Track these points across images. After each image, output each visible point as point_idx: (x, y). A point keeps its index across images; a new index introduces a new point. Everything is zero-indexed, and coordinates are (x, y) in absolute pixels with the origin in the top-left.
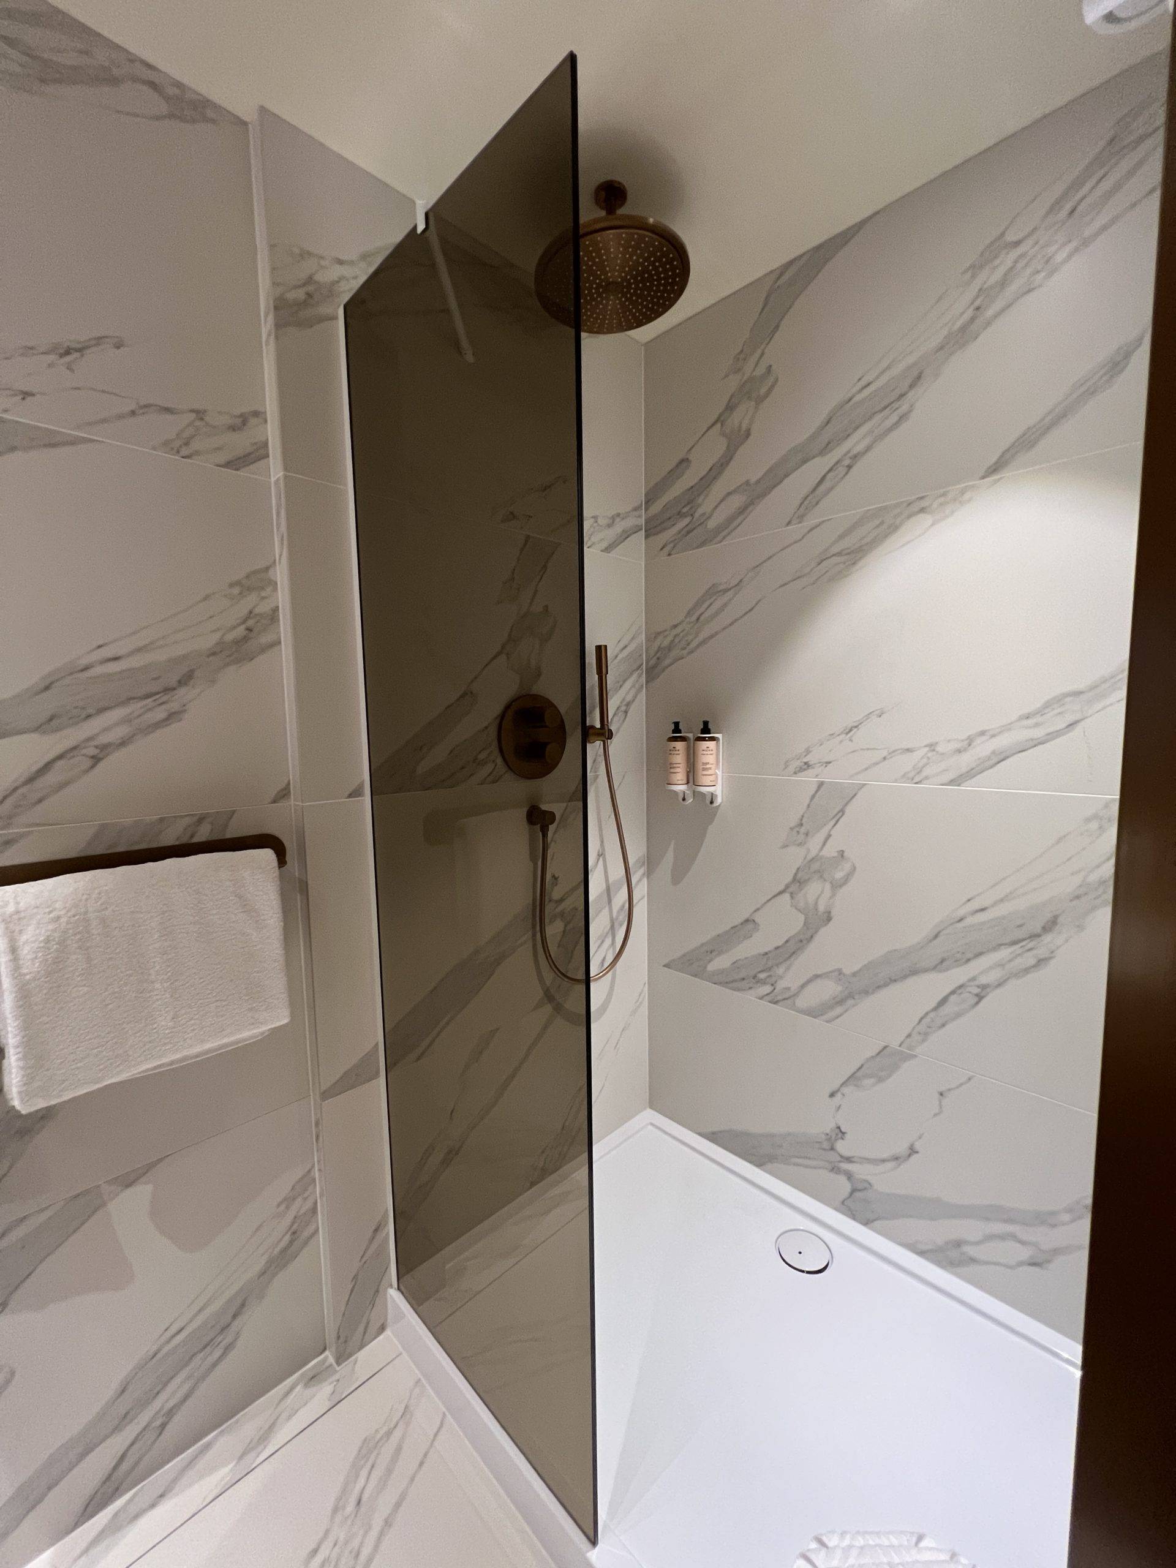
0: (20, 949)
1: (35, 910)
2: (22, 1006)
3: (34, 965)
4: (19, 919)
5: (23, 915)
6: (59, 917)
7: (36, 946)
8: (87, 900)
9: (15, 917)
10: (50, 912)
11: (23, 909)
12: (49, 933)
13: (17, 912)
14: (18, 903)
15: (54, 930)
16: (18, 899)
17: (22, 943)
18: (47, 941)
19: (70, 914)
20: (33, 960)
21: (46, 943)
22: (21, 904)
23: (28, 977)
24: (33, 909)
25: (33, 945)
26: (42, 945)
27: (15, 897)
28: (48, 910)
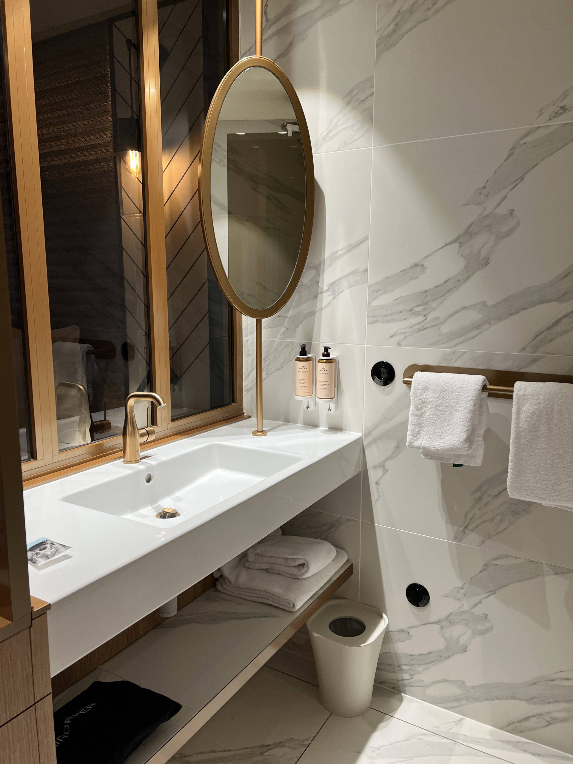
0: (521, 414)
1: (531, 397)
2: (517, 442)
3: (525, 424)
4: (524, 399)
5: (525, 397)
6: (540, 403)
7: (528, 415)
8: (555, 398)
9: (522, 397)
10: (537, 399)
11: (526, 395)
12: (534, 410)
13: (524, 395)
14: (525, 391)
15: (537, 409)
16: (526, 389)
17: (522, 411)
18: (533, 413)
19: (546, 403)
20: (525, 421)
21: (532, 415)
22: (526, 392)
23: (521, 429)
24: (531, 395)
25: (526, 414)
26: (530, 415)
27: (525, 388)
28: (536, 398)
